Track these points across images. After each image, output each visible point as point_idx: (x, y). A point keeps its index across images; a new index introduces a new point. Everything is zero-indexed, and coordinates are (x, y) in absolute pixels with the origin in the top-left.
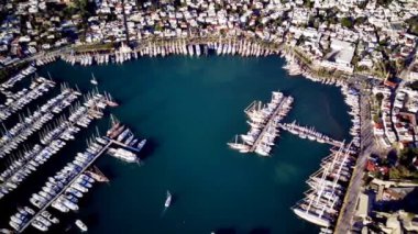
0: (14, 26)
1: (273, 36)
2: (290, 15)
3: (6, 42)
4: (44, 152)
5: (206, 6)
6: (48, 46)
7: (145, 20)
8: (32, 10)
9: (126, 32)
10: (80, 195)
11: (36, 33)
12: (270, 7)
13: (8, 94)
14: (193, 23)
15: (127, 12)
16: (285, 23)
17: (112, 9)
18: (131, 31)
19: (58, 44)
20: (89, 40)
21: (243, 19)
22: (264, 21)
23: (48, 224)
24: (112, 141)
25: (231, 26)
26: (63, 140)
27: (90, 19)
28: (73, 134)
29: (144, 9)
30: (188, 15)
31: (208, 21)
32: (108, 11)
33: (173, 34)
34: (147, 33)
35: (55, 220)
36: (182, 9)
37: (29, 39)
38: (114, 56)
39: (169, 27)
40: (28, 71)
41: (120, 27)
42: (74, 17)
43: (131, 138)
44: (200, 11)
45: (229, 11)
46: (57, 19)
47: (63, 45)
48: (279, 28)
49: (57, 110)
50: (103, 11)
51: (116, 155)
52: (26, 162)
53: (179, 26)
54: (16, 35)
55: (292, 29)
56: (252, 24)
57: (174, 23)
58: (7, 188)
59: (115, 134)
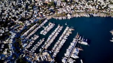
0: (37, 9)
1: (107, 12)
2: (108, 6)
3: (36, 13)
4: (61, 42)
5: (85, 4)
6: (48, 14)
7: (71, 8)
8: (40, 5)
9: (67, 11)
10: (77, 54)
11: (44, 11)
12: (102, 4)
13: (44, 27)
14: (84, 8)
15: (65, 5)
16: (108, 8)
17: (61, 5)
18: (68, 10)
19: (50, 14)
20: (58, 13)
21: (97, 7)
22: (103, 8)
23: (73, 62)
24: (78, 40)
25: (95, 9)
26: (65, 39)
27: (56, 7)
28: (67, 38)
29: (69, 5)
30: (81, 6)
31: (87, 8)
32: (60, 5)
33: (80, 11)
34: (73, 11)
35: (74, 61)
36: (79, 5)
37: (42, 13)
38: (67, 17)
39: (78, 10)
40: (46, 21)
41: (65, 9)
42: (51, 7)
43: (83, 38)
44: (84, 5)
45: (92, 5)
46: (48, 7)
47: (52, 14)
48: (108, 10)
49: (59, 31)
50: (58, 5)
51: (82, 43)
52: (58, 45)
53: (80, 9)
54: (38, 11)
55: (111, 10)
56: (100, 8)
57: (79, 8)
58: (57, 52)
59: (78, 38)
